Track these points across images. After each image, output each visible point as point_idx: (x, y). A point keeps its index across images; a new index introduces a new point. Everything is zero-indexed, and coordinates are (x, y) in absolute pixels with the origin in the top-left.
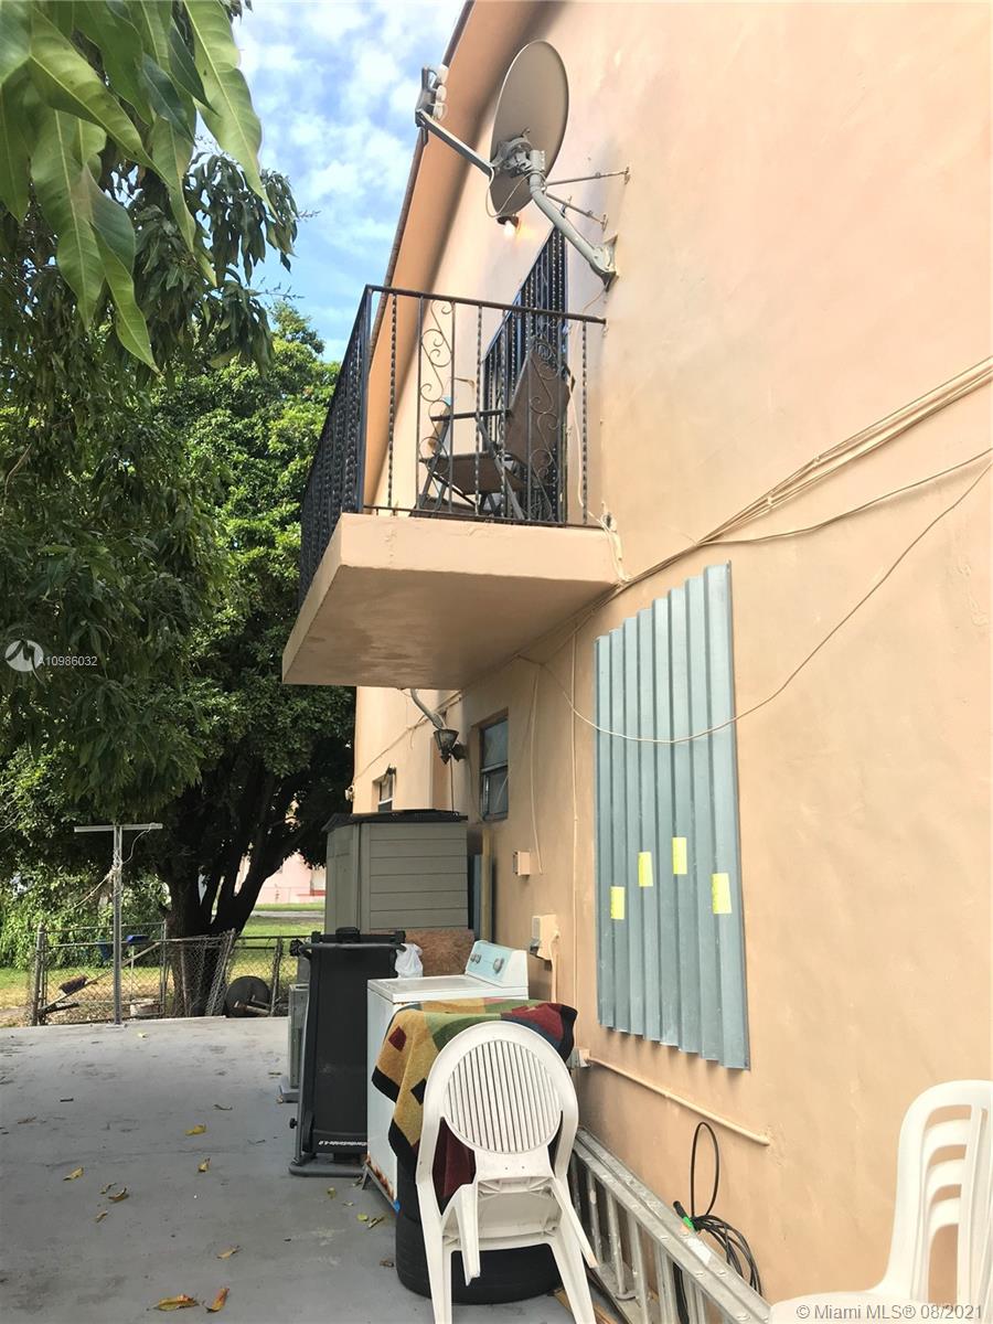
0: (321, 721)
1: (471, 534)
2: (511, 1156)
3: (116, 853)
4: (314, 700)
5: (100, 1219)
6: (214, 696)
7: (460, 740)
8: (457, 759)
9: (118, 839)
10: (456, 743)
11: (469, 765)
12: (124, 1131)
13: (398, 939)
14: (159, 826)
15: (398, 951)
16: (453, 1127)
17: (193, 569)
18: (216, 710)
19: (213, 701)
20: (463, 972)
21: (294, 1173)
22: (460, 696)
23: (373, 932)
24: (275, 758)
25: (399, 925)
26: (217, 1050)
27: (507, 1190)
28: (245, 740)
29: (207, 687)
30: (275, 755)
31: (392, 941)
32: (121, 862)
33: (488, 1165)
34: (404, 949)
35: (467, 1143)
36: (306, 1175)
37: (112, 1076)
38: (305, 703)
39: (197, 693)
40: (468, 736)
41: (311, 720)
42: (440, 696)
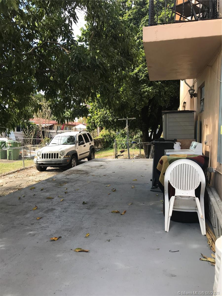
0: (172, 92)
1: (180, 27)
2: (184, 191)
3: (127, 124)
4: (170, 87)
5: (109, 194)
6: (146, 88)
7: (195, 92)
8: (195, 97)
9: (127, 121)
10: (194, 93)
11: (198, 99)
12: (121, 179)
13: (175, 141)
14: (135, 118)
15: (174, 144)
16: (171, 183)
17: (130, 55)
18: (146, 91)
19: (146, 89)
20: (189, 149)
21: (151, 191)
22: (196, 80)
23: (170, 139)
24: (161, 102)
25: (175, 138)
26: (147, 165)
27: (183, 199)
28: (153, 98)
29: (145, 86)
30: (161, 101)
31: (173, 141)
32: (128, 126)
33: (178, 192)
34: (176, 143)
35: (174, 187)
36: (153, 191)
37: (124, 168)
38: (167, 88)
39: (142, 88)
40: (198, 91)
41: (169, 92)
42: (193, 80)
